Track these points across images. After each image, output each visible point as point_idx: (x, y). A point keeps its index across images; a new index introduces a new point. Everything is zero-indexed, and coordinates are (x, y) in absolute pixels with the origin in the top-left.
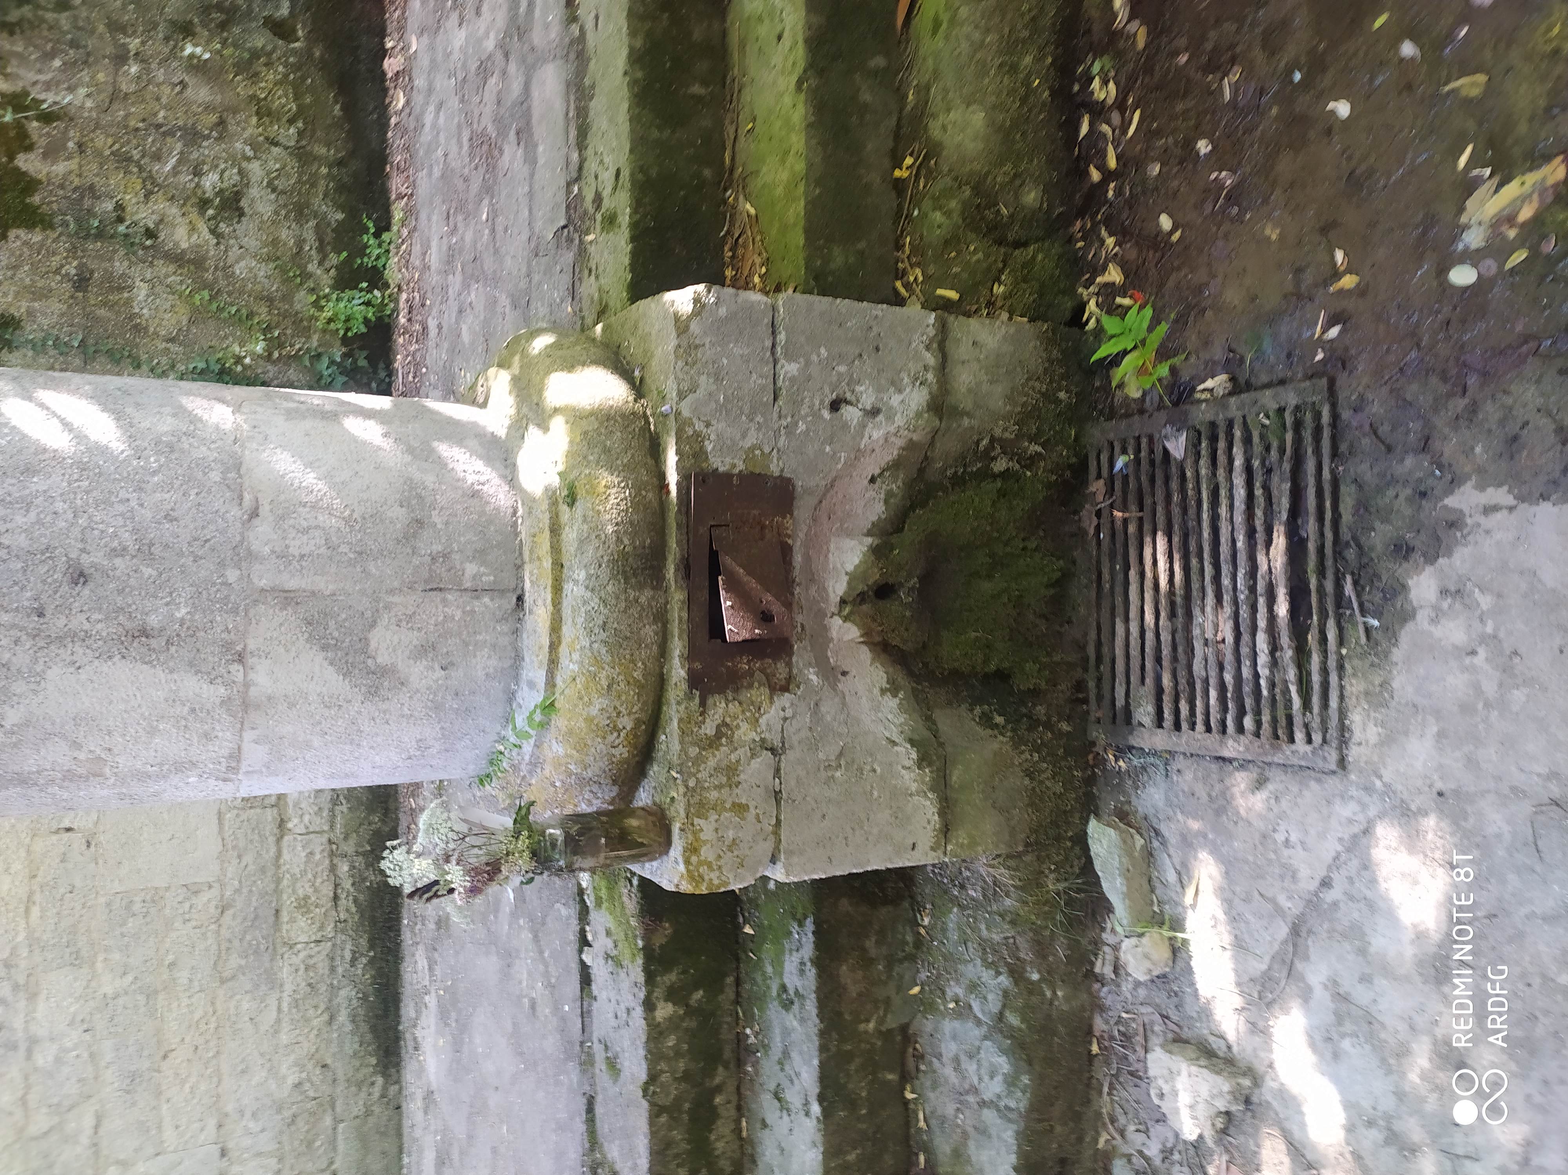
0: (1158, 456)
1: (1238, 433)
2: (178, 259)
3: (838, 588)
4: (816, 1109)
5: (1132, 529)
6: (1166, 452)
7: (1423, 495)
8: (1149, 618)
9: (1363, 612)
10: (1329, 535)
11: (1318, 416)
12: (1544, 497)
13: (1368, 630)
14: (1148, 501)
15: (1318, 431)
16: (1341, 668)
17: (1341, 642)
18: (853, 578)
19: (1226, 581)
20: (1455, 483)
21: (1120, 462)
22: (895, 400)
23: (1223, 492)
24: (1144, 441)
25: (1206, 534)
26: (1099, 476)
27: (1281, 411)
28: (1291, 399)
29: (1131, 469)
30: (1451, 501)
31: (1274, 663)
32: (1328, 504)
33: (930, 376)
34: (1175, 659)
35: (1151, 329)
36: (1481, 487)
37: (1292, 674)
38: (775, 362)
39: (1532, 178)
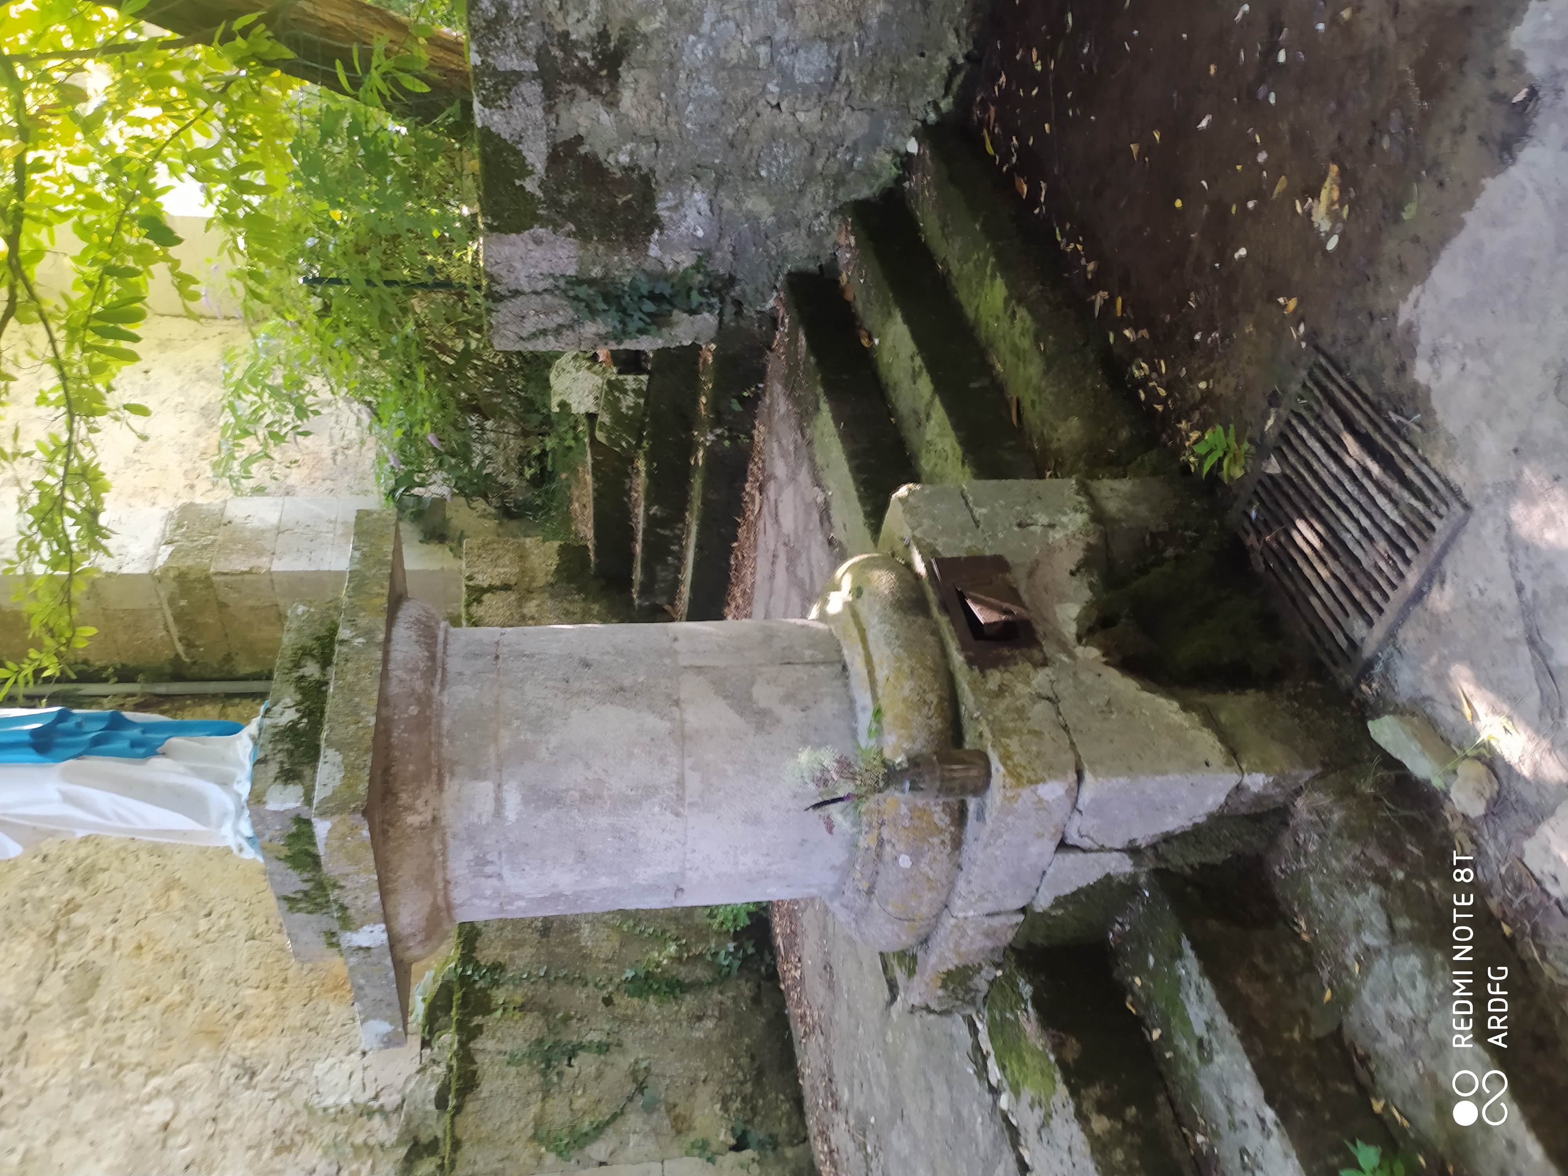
0: (1268, 483)
1: (1294, 422)
3: (1071, 630)
5: (1283, 539)
6: (1270, 476)
7: (1389, 336)
8: (1324, 573)
9: (1408, 419)
10: (1366, 407)
11: (1321, 366)
12: (1430, 269)
13: (1419, 425)
14: (1281, 514)
15: (1327, 374)
16: (1425, 461)
17: (1415, 450)
18: (1078, 620)
19: (1343, 497)
20: (1395, 314)
21: (1253, 514)
22: (1064, 519)
23: (1310, 458)
24: (1259, 489)
25: (1316, 487)
26: (1248, 534)
27: (1304, 386)
28: (1304, 373)
29: (1262, 511)
30: (1401, 322)
31: (1395, 503)
32: (1355, 395)
33: (1086, 507)
34: (1352, 577)
35: (1226, 435)
36: (1405, 299)
37: (1406, 495)
38: (971, 511)
39: (1327, 184)
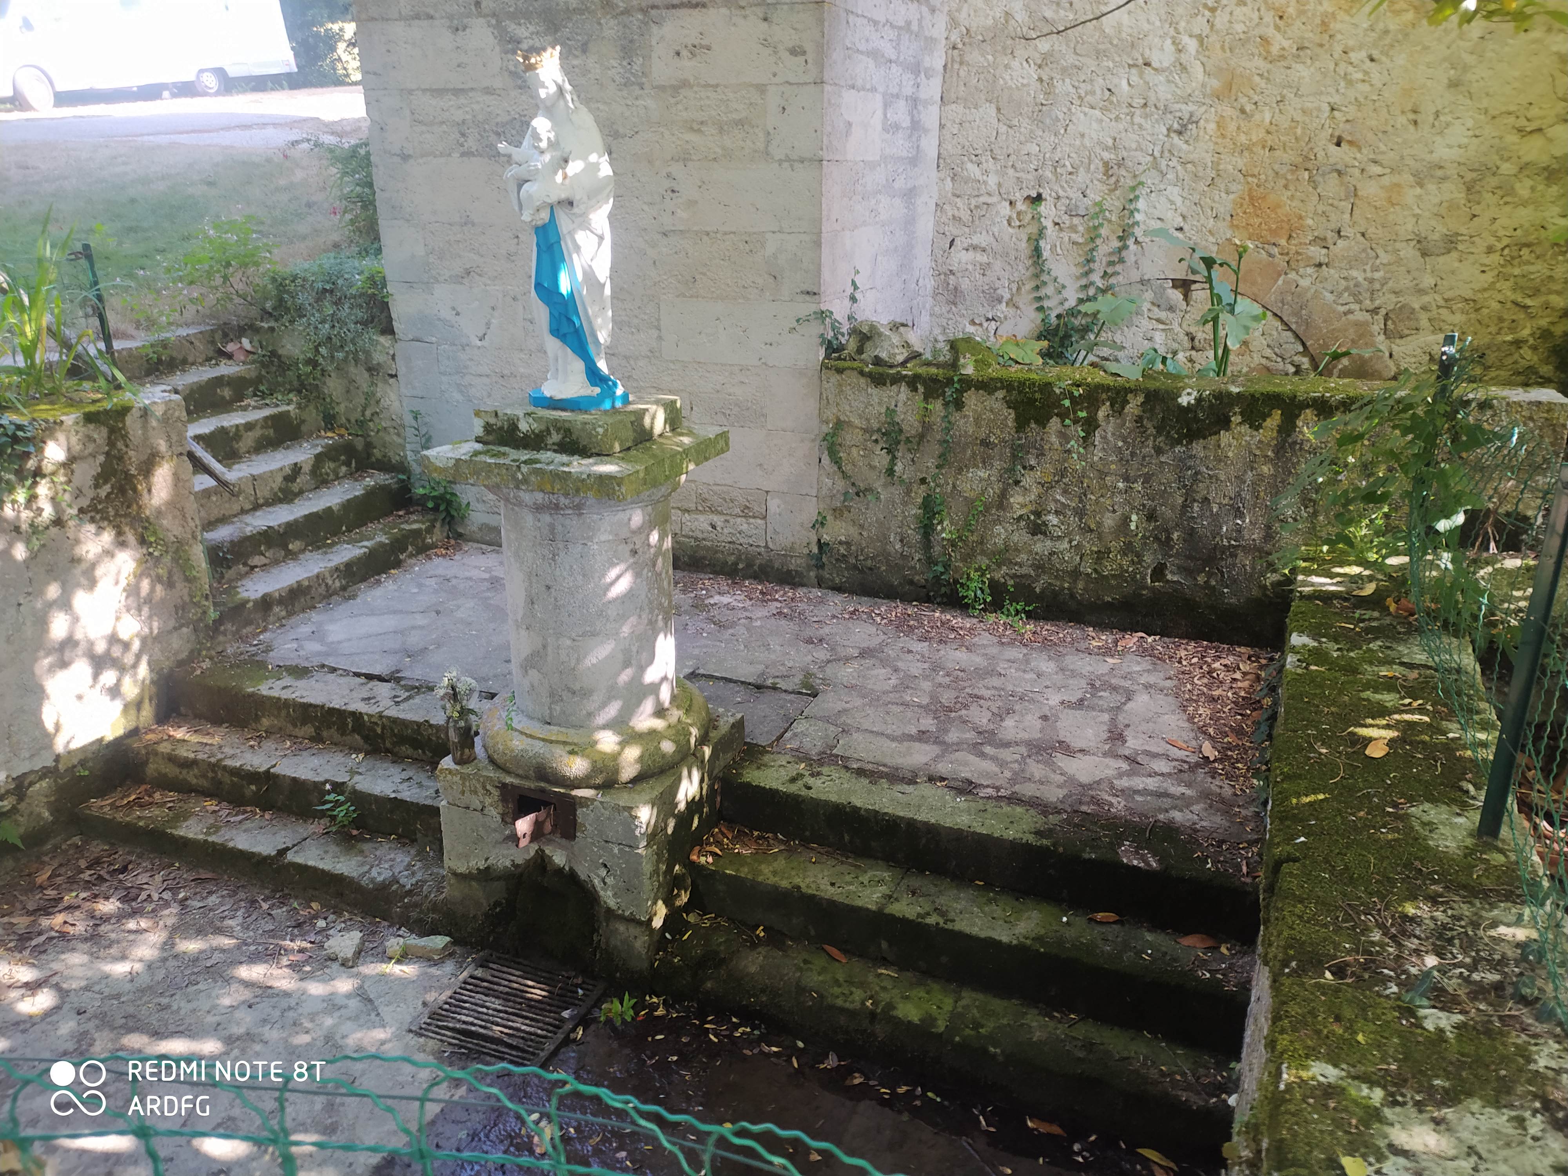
0: (569, 1006)
2: (1003, 495)
4: (393, 795)
5: (554, 989)
6: (568, 1009)
9: (452, 1052)
10: (485, 1050)
12: (443, 1110)
13: (446, 1052)
14: (557, 997)
16: (440, 1040)
17: (448, 1043)
19: (502, 1015)
21: (581, 992)
23: (533, 1023)
24: (580, 1002)
26: (583, 983)
29: (574, 995)
30: (465, 1087)
31: (459, 1021)
33: (620, 912)
34: (490, 989)
35: (622, 1019)
37: (451, 1025)
